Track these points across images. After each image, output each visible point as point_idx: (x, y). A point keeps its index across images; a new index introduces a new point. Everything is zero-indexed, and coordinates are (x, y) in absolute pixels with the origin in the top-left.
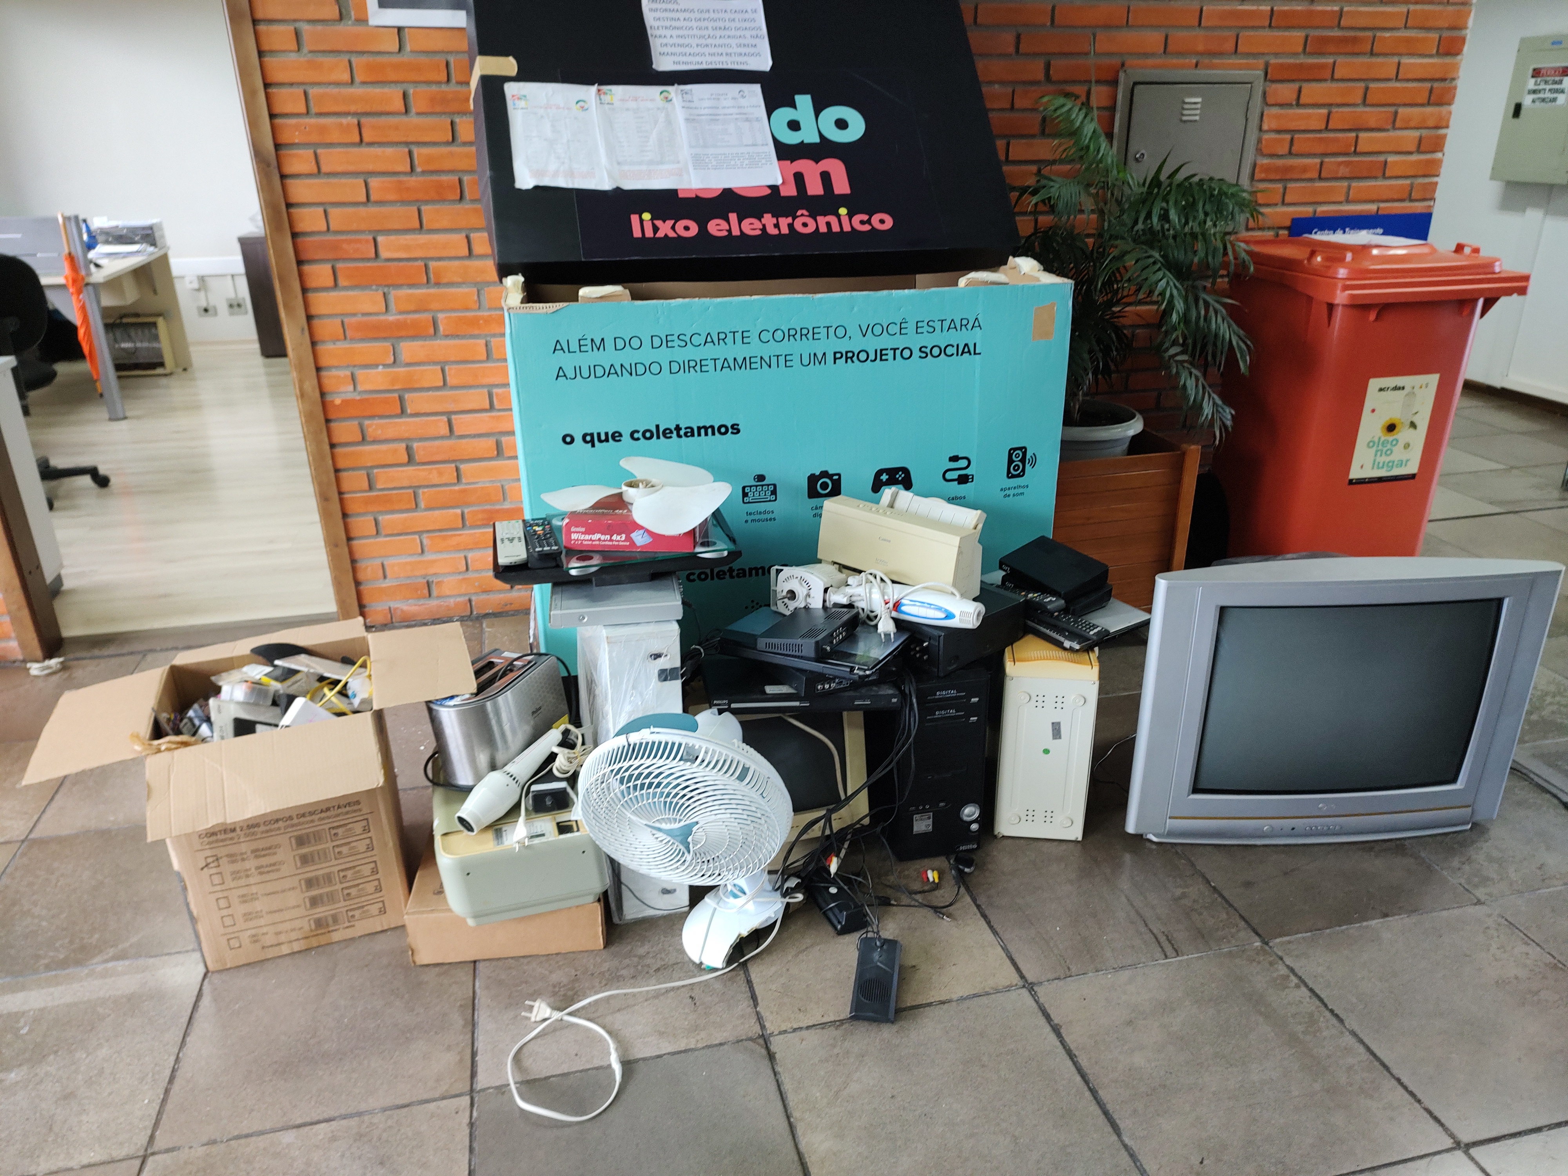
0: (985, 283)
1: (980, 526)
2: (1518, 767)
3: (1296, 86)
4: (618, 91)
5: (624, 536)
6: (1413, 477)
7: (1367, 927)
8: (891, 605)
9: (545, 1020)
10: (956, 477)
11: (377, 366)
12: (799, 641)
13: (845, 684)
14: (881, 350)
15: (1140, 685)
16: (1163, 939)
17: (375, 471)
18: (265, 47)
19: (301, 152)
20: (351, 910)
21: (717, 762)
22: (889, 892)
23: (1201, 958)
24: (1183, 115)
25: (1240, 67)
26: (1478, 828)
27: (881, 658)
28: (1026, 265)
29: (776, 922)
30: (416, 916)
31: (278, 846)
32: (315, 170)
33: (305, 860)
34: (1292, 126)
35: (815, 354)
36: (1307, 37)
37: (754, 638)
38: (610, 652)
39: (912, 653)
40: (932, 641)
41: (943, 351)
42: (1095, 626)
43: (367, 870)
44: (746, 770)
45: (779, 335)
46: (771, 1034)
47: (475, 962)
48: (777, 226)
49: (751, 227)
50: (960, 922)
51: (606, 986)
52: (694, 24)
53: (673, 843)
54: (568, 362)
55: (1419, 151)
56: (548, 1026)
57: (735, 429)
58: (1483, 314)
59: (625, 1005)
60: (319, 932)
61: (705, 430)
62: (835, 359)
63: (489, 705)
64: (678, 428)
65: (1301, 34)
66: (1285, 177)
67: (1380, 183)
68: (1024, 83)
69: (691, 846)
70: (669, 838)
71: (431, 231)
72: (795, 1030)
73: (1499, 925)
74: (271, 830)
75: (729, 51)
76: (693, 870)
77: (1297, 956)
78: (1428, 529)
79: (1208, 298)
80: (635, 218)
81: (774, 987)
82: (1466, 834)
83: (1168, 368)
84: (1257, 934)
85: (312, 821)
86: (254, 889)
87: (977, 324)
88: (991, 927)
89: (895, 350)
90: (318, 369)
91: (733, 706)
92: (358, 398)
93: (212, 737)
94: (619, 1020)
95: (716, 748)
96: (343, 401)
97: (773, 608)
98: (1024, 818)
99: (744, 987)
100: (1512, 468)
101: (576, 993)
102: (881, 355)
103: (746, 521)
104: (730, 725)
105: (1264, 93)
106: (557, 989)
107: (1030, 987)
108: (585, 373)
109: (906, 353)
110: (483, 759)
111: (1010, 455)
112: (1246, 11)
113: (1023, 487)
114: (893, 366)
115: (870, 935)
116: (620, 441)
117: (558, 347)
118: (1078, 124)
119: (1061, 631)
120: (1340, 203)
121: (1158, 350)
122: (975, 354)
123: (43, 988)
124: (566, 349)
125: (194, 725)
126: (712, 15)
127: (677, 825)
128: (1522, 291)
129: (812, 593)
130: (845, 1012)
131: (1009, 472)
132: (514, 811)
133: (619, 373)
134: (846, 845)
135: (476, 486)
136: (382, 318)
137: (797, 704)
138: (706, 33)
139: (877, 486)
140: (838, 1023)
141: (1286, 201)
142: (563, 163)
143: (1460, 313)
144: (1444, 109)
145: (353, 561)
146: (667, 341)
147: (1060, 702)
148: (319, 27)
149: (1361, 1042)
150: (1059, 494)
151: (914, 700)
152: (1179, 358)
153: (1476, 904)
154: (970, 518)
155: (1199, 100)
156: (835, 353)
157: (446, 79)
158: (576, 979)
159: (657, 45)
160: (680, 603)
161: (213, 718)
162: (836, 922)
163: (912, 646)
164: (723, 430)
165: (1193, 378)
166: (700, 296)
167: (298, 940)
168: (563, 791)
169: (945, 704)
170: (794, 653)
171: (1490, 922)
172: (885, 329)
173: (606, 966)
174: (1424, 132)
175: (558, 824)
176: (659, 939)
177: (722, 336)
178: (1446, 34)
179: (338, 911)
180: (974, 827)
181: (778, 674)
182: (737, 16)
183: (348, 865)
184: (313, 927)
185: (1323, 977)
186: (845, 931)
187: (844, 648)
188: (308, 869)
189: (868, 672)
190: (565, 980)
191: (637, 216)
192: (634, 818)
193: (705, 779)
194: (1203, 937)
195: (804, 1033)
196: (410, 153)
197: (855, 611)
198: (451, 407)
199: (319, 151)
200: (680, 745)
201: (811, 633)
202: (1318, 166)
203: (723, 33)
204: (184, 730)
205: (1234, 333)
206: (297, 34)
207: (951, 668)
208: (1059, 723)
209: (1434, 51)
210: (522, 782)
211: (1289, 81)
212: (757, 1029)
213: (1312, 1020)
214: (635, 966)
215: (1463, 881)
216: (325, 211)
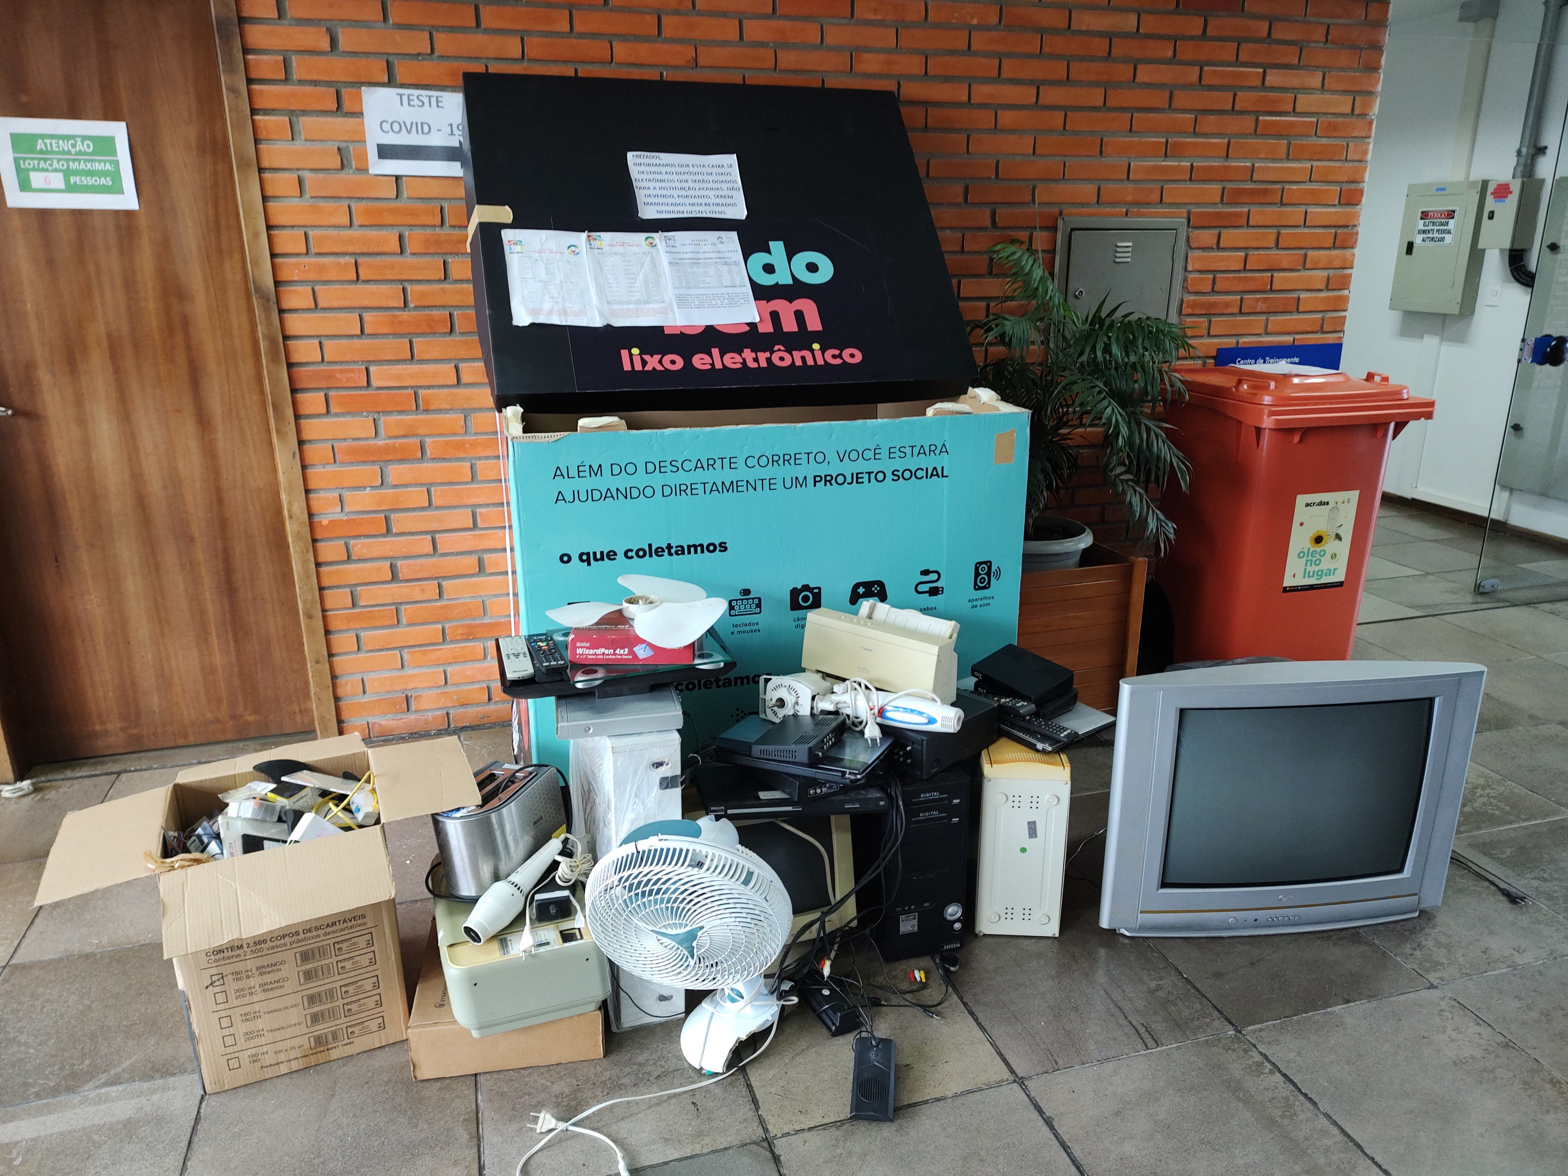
0: (952, 413)
1: (955, 636)
2: (1457, 857)
3: (1215, 232)
4: (607, 238)
5: (627, 650)
6: (1340, 584)
7: (1332, 1013)
8: (876, 711)
9: (551, 1131)
10: (927, 589)
11: (365, 488)
12: (793, 747)
13: (835, 788)
14: (857, 474)
15: (1108, 784)
16: (1142, 1030)
17: (359, 588)
18: (269, 193)
19: (299, 288)
20: (351, 1026)
21: (724, 866)
22: (879, 993)
23: (1179, 1048)
24: (1116, 257)
25: (1166, 215)
26: (1426, 916)
27: (870, 763)
28: (985, 395)
29: (772, 1024)
30: (419, 1030)
31: (283, 962)
32: (313, 306)
33: (309, 976)
34: (1214, 266)
35: (797, 478)
36: (1224, 189)
37: (749, 746)
38: (615, 762)
39: (896, 757)
40: (915, 746)
41: (913, 474)
42: (1065, 729)
43: (368, 985)
44: (750, 874)
45: (763, 461)
46: (775, 1137)
47: (476, 1075)
48: (756, 360)
49: (732, 361)
50: (949, 1020)
51: (608, 1095)
52: (675, 177)
53: (678, 948)
54: (567, 486)
55: (1328, 289)
56: (552, 1138)
57: (723, 547)
58: (1394, 437)
59: (629, 1113)
60: (318, 1050)
61: (695, 548)
62: (815, 482)
63: (493, 816)
64: (669, 547)
65: (1218, 186)
66: (1209, 312)
67: (1295, 317)
68: (974, 228)
69: (695, 950)
70: (674, 943)
71: (422, 361)
72: (797, 1132)
73: (1453, 1007)
74: (277, 947)
75: (707, 201)
76: (696, 974)
77: (1269, 1043)
78: (1357, 632)
79: (1150, 424)
80: (624, 353)
81: (774, 1090)
82: (1415, 921)
83: (1114, 485)
84: (1230, 1023)
85: (318, 936)
86: (257, 1007)
87: (944, 450)
88: (979, 1024)
89: (869, 473)
90: (307, 491)
91: (729, 812)
92: (345, 518)
93: (222, 853)
94: (623, 1129)
95: (722, 854)
96: (330, 521)
97: (762, 716)
98: (1003, 916)
99: (745, 1091)
100: (1427, 574)
101: (579, 1104)
102: (857, 478)
103: (733, 633)
104: (728, 829)
105: (1188, 238)
106: (560, 1100)
107: (1021, 1081)
108: (583, 497)
109: (880, 477)
110: (486, 870)
111: (977, 569)
112: (1168, 166)
113: (990, 598)
114: (869, 488)
115: (864, 1035)
116: (614, 559)
117: (558, 473)
118: (1028, 269)
119: (1033, 734)
120: (1260, 335)
121: (1105, 470)
122: (943, 476)
123: (34, 1117)
124: (565, 475)
125: (202, 842)
126: (691, 169)
127: (683, 930)
128: (1429, 416)
129: (800, 701)
130: (846, 1113)
131: (976, 584)
132: (518, 920)
133: (615, 496)
134: (836, 947)
135: (458, 602)
136: (372, 442)
137: (790, 809)
138: (686, 185)
139: (855, 598)
140: (838, 1124)
141: (1211, 333)
142: (557, 302)
143: (1374, 435)
144: (1348, 252)
145: (334, 677)
146: (660, 467)
147: (1035, 802)
148: (321, 175)
149: (1335, 1123)
150: (1021, 604)
151: (901, 803)
152: (1124, 477)
153: (1429, 988)
154: (945, 628)
155: (1130, 244)
156: (815, 477)
157: (440, 223)
158: (578, 1089)
159: (641, 196)
160: (681, 712)
161: (222, 836)
162: (830, 1024)
163: (896, 751)
164: (711, 548)
165: (1138, 494)
166: (691, 426)
167: (297, 1058)
168: (566, 900)
169: (928, 805)
170: (788, 759)
171: (1443, 1005)
172: (861, 455)
173: (607, 1074)
174: (1331, 272)
175: (561, 932)
176: (658, 1046)
177: (711, 462)
178: (1346, 187)
179: (338, 1027)
180: (957, 926)
181: (771, 780)
182: (714, 170)
183: (351, 980)
184: (313, 1044)
185: (1295, 1062)
186: (840, 1032)
187: (832, 753)
188: (311, 985)
189: (859, 777)
190: (567, 1091)
191: (627, 351)
192: (640, 924)
193: (712, 884)
194: (1179, 1027)
195: (807, 1135)
196: (404, 290)
197: (841, 718)
198: (436, 526)
199: (316, 288)
200: (688, 851)
201: (801, 740)
202: (1239, 303)
203: (702, 185)
204: (192, 848)
205: (1174, 454)
206: (300, 181)
207: (933, 771)
208: (1034, 823)
209: (1337, 202)
210: (526, 891)
211: (1210, 227)
212: (760, 1132)
213: (1288, 1106)
214: (636, 1075)
215: (1415, 967)
216: (320, 343)
